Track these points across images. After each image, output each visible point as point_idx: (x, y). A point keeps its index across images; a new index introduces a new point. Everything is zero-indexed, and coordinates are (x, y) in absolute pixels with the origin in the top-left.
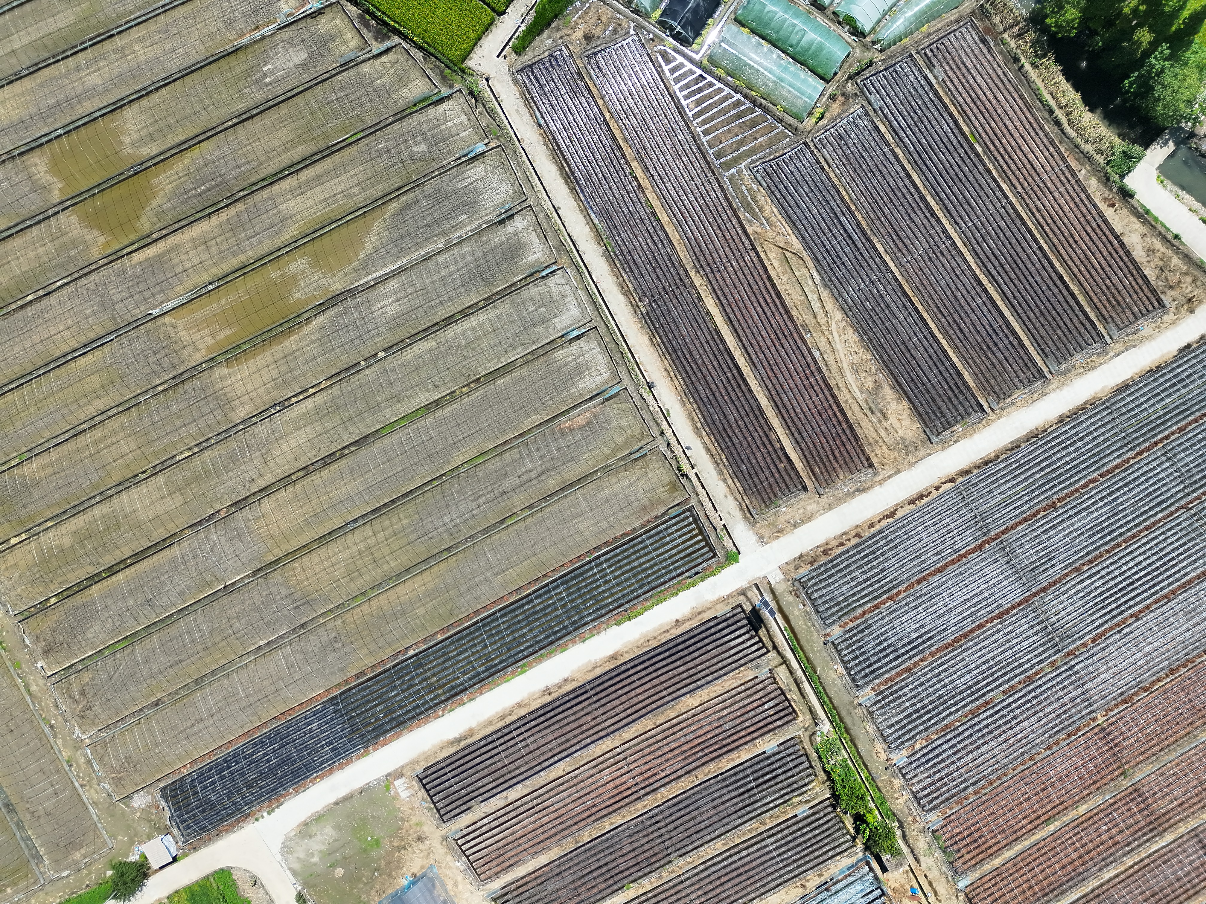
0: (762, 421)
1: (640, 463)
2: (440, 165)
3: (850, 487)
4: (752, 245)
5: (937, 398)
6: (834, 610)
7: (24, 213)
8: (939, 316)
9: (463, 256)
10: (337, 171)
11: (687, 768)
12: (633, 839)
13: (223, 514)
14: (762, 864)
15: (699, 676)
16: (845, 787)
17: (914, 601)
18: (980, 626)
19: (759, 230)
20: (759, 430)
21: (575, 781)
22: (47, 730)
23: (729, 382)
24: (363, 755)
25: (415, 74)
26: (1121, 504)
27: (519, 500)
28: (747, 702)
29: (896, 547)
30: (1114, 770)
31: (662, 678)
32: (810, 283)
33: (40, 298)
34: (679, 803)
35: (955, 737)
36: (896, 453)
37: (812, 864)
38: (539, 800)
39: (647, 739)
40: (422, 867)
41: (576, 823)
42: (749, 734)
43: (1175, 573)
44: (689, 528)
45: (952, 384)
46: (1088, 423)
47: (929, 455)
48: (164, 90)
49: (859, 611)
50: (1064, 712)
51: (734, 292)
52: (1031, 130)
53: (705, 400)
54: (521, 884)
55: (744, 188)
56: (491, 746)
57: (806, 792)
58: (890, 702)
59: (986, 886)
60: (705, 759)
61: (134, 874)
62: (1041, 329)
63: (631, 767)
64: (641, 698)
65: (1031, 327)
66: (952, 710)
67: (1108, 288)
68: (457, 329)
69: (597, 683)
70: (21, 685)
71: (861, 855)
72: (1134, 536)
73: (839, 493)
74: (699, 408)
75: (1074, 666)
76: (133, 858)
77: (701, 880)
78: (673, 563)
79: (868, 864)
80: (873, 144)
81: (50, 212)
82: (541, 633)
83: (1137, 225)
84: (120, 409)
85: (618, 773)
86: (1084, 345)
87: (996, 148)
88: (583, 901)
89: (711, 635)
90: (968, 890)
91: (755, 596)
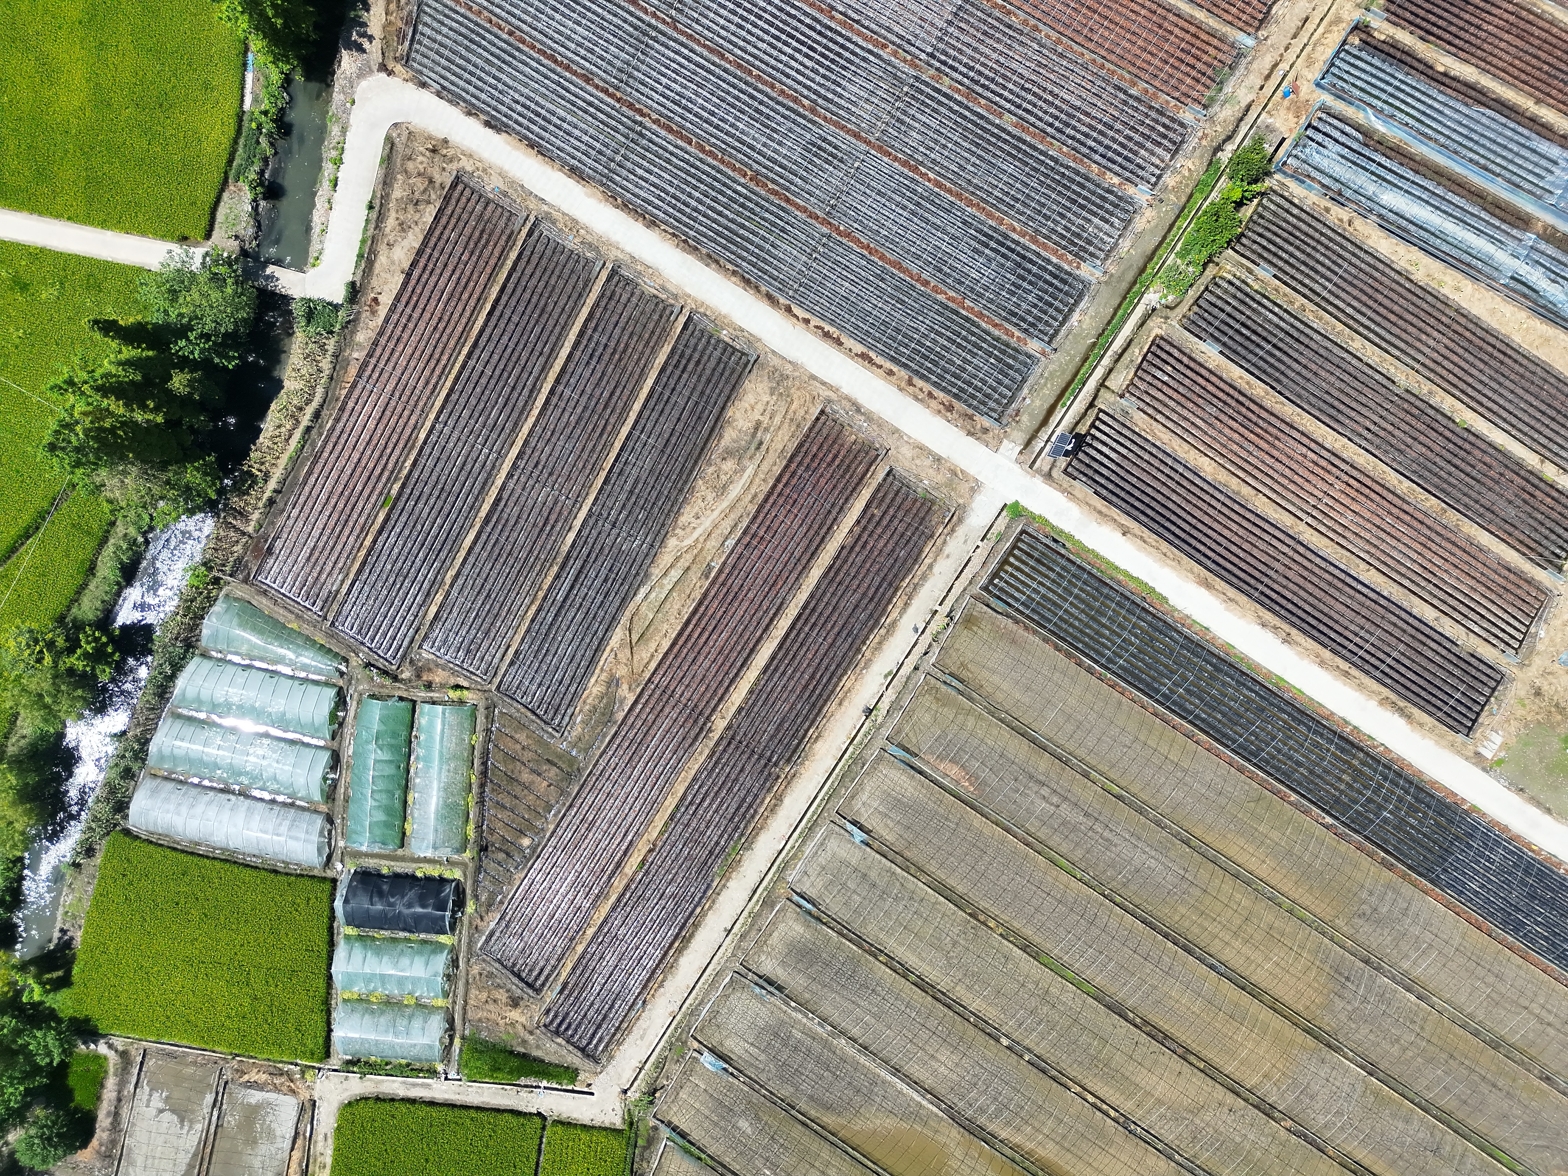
1: (964, 674)
2: (751, 1092)
3: (860, 421)
4: (647, 684)
5: (704, 379)
6: (1009, 361)
8: (609, 428)
11: (1287, 429)
12: (1403, 447)
13: (1289, 1123)
14: (1351, 284)
17: (950, 276)
18: (939, 185)
19: (625, 687)
20: (851, 560)
21: (1373, 550)
23: (814, 624)
24: (1478, 811)
27: (1086, 793)
28: (1172, 404)
29: (899, 332)
31: (1198, 514)
32: (653, 595)
34: (1333, 418)
36: (793, 391)
37: (1319, 226)
41: (1422, 523)
42: (1207, 380)
44: (1007, 578)
45: (678, 372)
46: (638, 191)
47: (773, 352)
49: (997, 332)
52: (342, 441)
53: (850, 640)
54: (1525, 548)
55: (588, 730)
56: (1387, 670)
57: (1238, 278)
58: (1082, 239)
59: (1237, 12)
60: (1264, 415)
62: (561, 304)
63: (1320, 495)
64: (1235, 527)
65: (564, 316)
66: (1052, 163)
67: (472, 253)
68: (927, 970)
69: (1245, 587)
71: (1278, 176)
72: (739, 66)
73: (873, 431)
74: (864, 643)
75: (926, 52)
77: (1407, 343)
79: (1284, 163)
80: (456, 611)
82: (1225, 683)
83: (382, 260)
85: (1337, 506)
86: (552, 245)
87: (383, 470)
88: (1506, 467)
89: (1117, 485)
90: (1250, 30)
91: (1044, 462)
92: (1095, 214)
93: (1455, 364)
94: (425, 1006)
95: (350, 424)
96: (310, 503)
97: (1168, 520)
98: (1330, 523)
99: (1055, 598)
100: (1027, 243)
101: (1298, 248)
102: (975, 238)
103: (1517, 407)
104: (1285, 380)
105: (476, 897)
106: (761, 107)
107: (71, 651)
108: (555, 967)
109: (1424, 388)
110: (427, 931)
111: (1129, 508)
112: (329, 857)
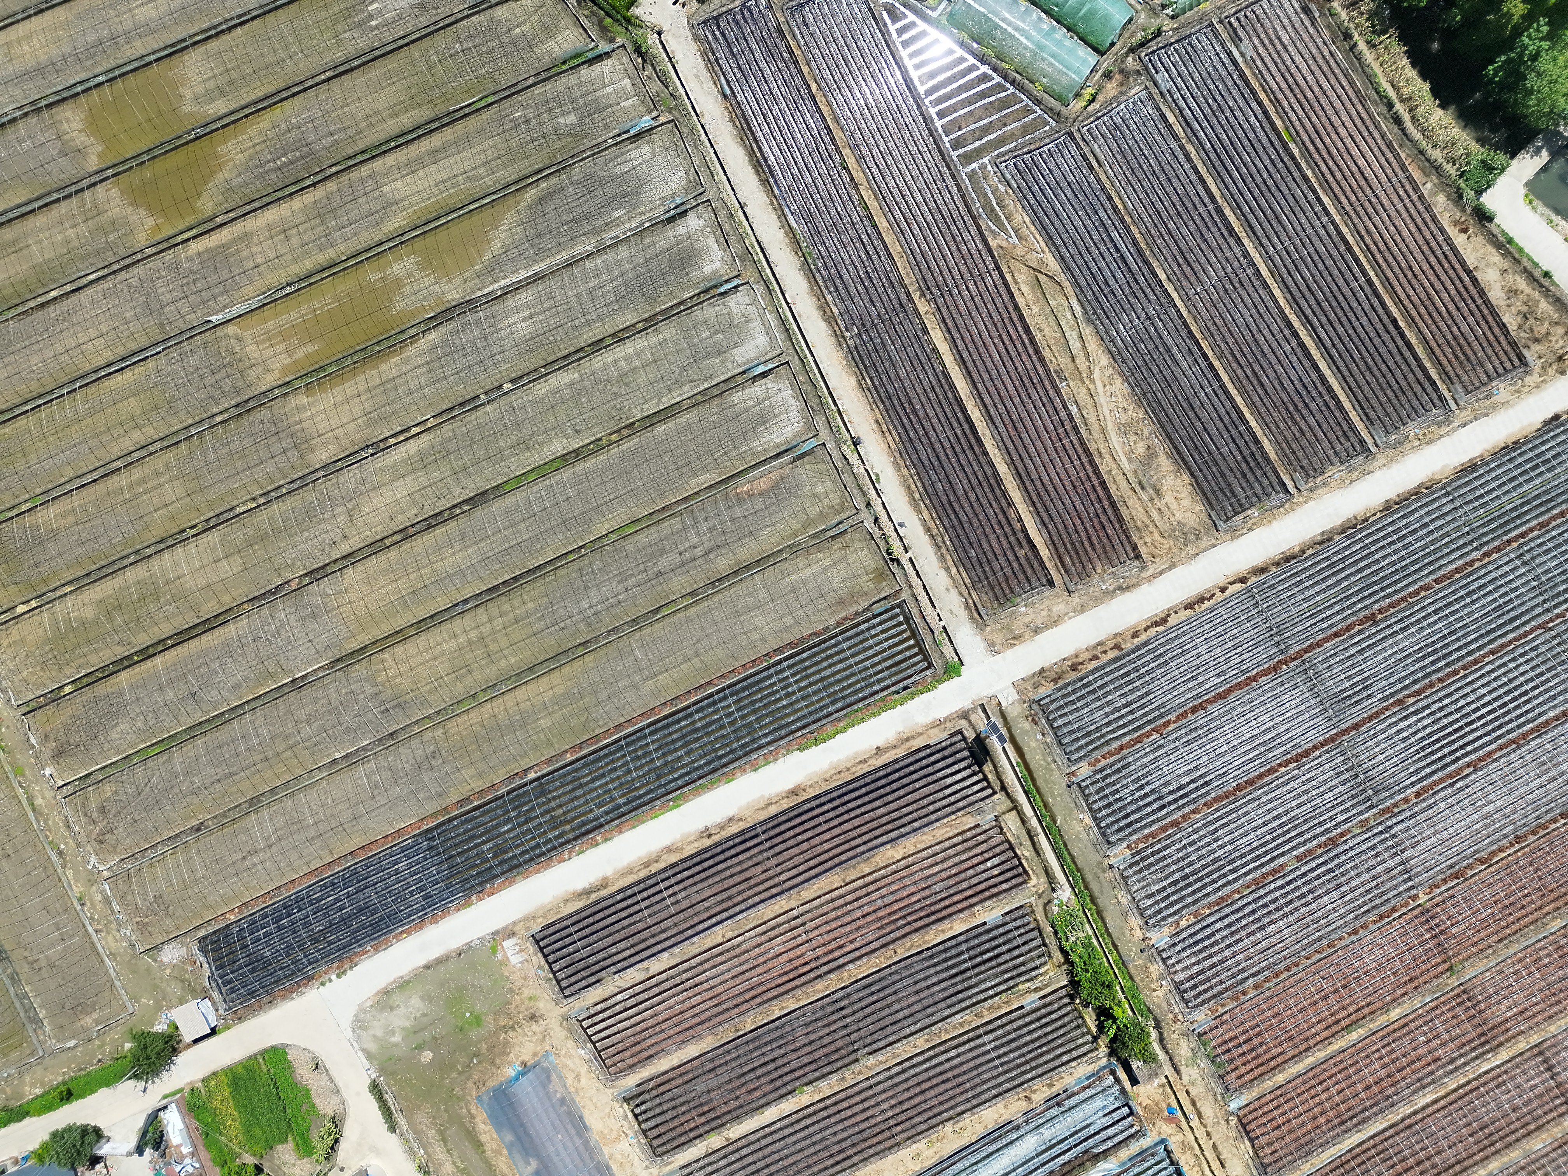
0: (999, 493)
1: (838, 543)
2: (594, 142)
3: (1109, 584)
4: (996, 263)
5: (1227, 472)
6: (1083, 742)
7: (51, 182)
8: (1235, 366)
9: (619, 263)
10: (459, 145)
11: (883, 941)
12: (810, 1029)
13: (294, 585)
14: (976, 1067)
15: (905, 820)
16: (1087, 971)
17: (1186, 734)
18: (1271, 771)
19: (1004, 244)
20: (995, 505)
22: (54, 857)
23: (958, 440)
24: (464, 906)
25: (566, 21)
26: (1461, 618)
27: (679, 584)
28: (964, 857)
29: (1166, 663)
30: (1438, 964)
31: (856, 822)
32: (1069, 316)
33: (67, 294)
34: (871, 985)
35: (1233, 913)
36: (1171, 542)
37: (1040, 1070)
38: (690, 974)
39: (833, 900)
40: (535, 1054)
41: (736, 1006)
42: (966, 898)
43: (1527, 712)
44: (899, 629)
45: (1246, 453)
46: (1422, 512)
47: (1215, 546)
48: (239, 30)
49: (1116, 745)
50: (1377, 886)
51: (970, 323)
52: (1363, 129)
53: (927, 463)
54: (664, 1080)
55: (988, 190)
56: (629, 902)
57: (1036, 977)
58: (1150, 865)
59: (1266, 1109)
60: (907, 929)
61: (161, 1047)
62: (1366, 388)
63: (811, 935)
64: (827, 846)
65: (1353, 384)
66: (1230, 878)
67: (1455, 338)
68: (608, 357)
69: (771, 824)
70: (24, 798)
71: (1104, 1061)
72: (1476, 662)
73: (1094, 591)
74: (918, 473)
75: (1391, 827)
76: (160, 1027)
77: (896, 1085)
78: (876, 674)
79: (1113, 1073)
80: (1158, 138)
81: (85, 183)
82: (701, 757)
83: (1495, 257)
84: (165, 443)
85: (794, 943)
86: (1421, 411)
87: (1317, 149)
88: (741, 1106)
89: (922, 768)
90: (1241, 1113)
91: (979, 719)
92: (1165, 888)
93: (853, 1116)
98: (782, 928)
100: (1176, 816)
101: (1032, 1041)
103: (787, 1146)
104: (929, 963)
109: (850, 1076)
111: (898, 766)
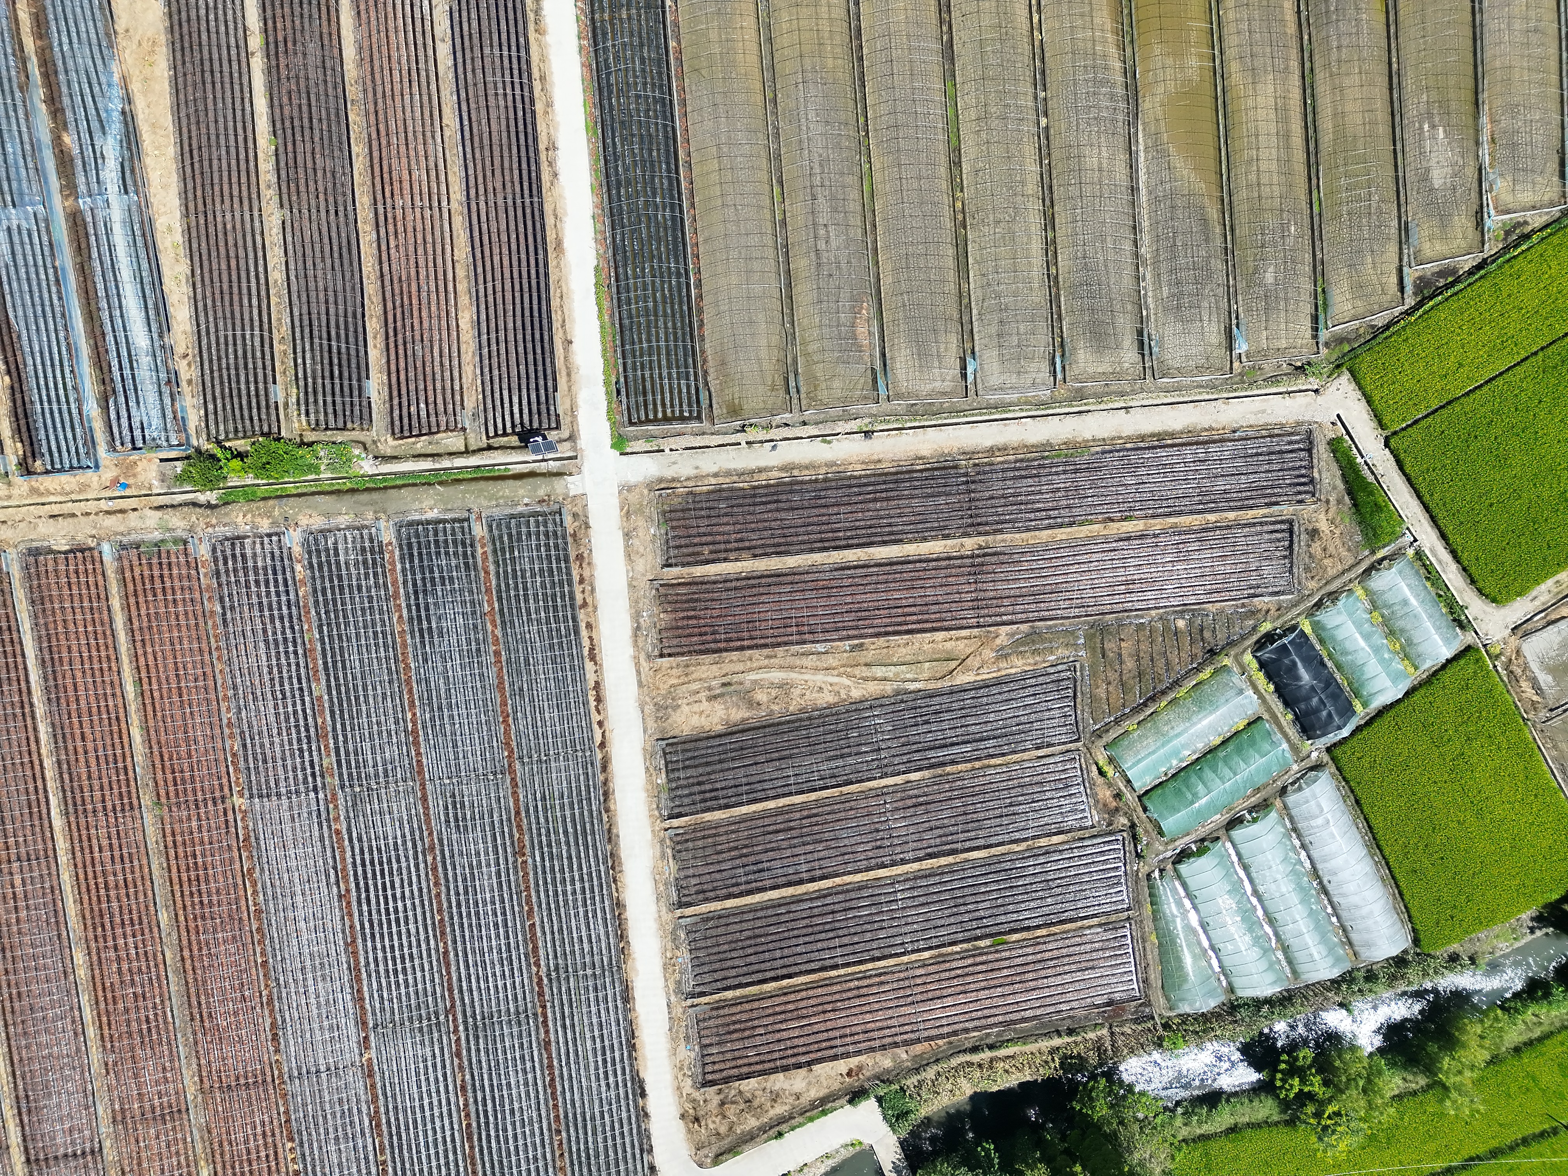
0: (769, 549)
1: (780, 381)
2: (1239, 292)
3: (645, 621)
4: (984, 626)
5: (709, 769)
6: (506, 539)
8: (805, 813)
9: (1119, 272)
11: (387, 278)
12: (329, 175)
14: (233, 318)
17: (477, 638)
18: (412, 703)
19: (998, 641)
20: (760, 542)
21: (429, 134)
23: (833, 531)
25: (1360, 307)
27: (798, 213)
28: (439, 385)
29: (551, 644)
30: (167, 793)
31: (508, 296)
32: (910, 676)
34: (349, 248)
36: (663, 692)
37: (207, 378)
39: (443, 243)
41: (376, 112)
42: (398, 371)
43: (377, 965)
45: (720, 793)
46: (602, 933)
47: (645, 731)
49: (492, 568)
51: (938, 582)
52: (979, 1014)
53: (823, 493)
54: (331, 15)
55: (1055, 644)
56: (514, 49)
57: (299, 409)
58: (365, 558)
59: (91, 577)
60: (390, 305)
62: (737, 927)
63: (418, 211)
64: (497, 259)
65: (746, 917)
66: (325, 627)
67: (754, 1028)
69: (537, 213)
71: (194, 442)
72: (443, 933)
73: (645, 604)
74: (816, 481)
75: (316, 794)
77: (244, 236)
78: (642, 369)
79: (180, 446)
80: (1044, 821)
82: (626, 171)
83: (814, 1093)
85: (416, 190)
86: (698, 970)
87: (976, 965)
88: (279, 80)
89: (536, 378)
90: (96, 554)
91: (564, 450)
92: (338, 563)
93: (230, 184)
94: (1373, 602)
95: (961, 1018)
96: (1048, 1001)
97: (532, 316)
98: (434, 185)
99: (663, 357)
100: (403, 598)
101: (238, 382)
102: (432, 643)
103: (225, 108)
104: (350, 310)
105: (1254, 628)
106: (461, 891)
107: (1311, 1096)
108: (1261, 524)
109: (269, 195)
110: (1312, 647)
111: (547, 354)
112: (1312, 769)
